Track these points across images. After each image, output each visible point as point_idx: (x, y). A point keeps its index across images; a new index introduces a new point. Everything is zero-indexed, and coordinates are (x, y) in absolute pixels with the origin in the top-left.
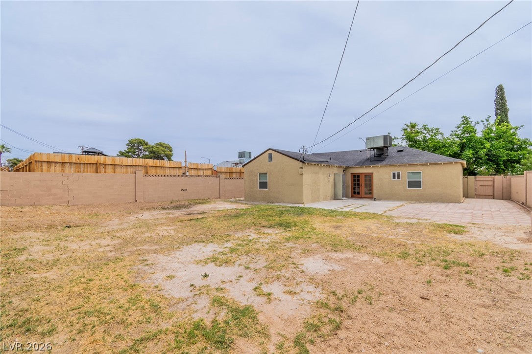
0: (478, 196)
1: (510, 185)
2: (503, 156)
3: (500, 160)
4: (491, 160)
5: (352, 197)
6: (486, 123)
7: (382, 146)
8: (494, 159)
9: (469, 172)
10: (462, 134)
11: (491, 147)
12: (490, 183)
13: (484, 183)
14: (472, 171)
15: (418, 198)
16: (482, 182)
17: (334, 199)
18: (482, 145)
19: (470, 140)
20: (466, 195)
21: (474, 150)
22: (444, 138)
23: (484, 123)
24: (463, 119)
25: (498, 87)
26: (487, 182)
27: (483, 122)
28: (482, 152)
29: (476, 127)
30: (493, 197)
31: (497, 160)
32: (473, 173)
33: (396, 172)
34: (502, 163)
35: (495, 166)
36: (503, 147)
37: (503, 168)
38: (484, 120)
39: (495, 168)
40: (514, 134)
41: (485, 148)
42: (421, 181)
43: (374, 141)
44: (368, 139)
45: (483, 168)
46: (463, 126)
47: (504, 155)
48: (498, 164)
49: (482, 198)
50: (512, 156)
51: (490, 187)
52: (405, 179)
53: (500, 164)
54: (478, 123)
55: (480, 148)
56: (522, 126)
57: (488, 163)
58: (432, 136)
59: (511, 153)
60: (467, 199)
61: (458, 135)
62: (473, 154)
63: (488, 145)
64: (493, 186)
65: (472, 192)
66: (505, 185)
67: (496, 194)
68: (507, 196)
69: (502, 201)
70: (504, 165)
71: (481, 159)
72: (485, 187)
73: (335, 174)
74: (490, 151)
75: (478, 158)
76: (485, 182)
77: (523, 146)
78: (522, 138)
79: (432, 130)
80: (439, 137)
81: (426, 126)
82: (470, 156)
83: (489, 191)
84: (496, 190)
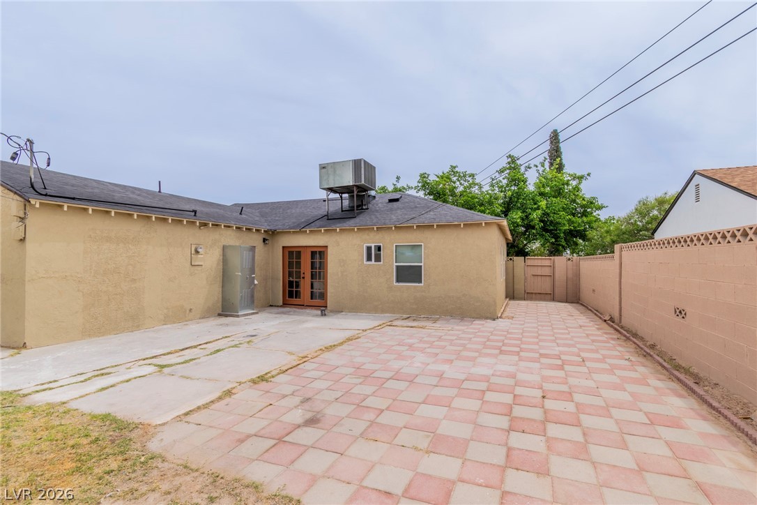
0: (529, 296)
1: (577, 275)
2: (564, 224)
3: (560, 230)
4: (547, 231)
5: (285, 304)
6: (541, 169)
7: (351, 184)
8: (551, 228)
9: (515, 250)
10: (507, 185)
11: (547, 207)
12: (547, 271)
13: (539, 271)
14: (521, 249)
15: (414, 307)
16: (536, 268)
17: (220, 315)
18: (535, 204)
19: (518, 195)
20: (511, 295)
21: (523, 212)
22: (482, 192)
23: (538, 168)
24: (510, 160)
25: (552, 133)
26: (544, 269)
27: (537, 166)
28: (535, 215)
29: (527, 175)
30: (551, 297)
31: (556, 230)
32: (522, 253)
33: (373, 245)
34: (562, 235)
35: (553, 240)
36: (564, 209)
37: (564, 244)
38: (538, 164)
39: (553, 243)
40: (577, 189)
41: (538, 208)
42: (421, 266)
43: (335, 172)
44: (323, 167)
45: (536, 245)
46: (508, 171)
47: (565, 222)
48: (556, 237)
49: (536, 300)
50: (576, 225)
51: (548, 278)
52: (390, 262)
53: (559, 237)
54: (530, 168)
55: (531, 209)
56: (589, 175)
57: (543, 235)
58: (465, 188)
59: (574, 219)
60: (512, 302)
61: (502, 187)
62: (523, 219)
63: (543, 203)
64: (552, 276)
65: (520, 287)
66: (570, 276)
67: (557, 291)
68: (573, 296)
69: (566, 304)
70: (565, 240)
71: (533, 227)
72: (539, 278)
73: (224, 248)
74: (546, 214)
75: (529, 227)
76: (540, 268)
77: (588, 210)
78: (588, 196)
79: (465, 176)
80: (475, 190)
81: (455, 167)
82: (518, 220)
83: (545, 286)
84: (557, 284)
